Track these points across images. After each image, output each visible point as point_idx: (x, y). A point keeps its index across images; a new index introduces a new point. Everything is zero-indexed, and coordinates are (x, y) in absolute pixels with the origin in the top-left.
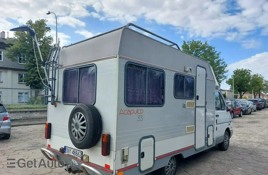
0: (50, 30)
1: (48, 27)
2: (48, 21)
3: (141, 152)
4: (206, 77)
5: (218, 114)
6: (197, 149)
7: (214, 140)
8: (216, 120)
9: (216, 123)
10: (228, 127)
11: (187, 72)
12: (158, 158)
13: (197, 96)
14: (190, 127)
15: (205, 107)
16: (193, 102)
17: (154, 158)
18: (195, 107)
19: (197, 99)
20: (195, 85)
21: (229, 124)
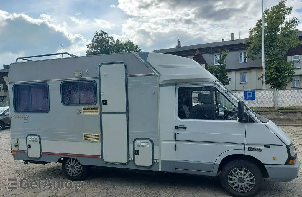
3: (28, 144)
4: (126, 74)
5: (184, 126)
6: (106, 162)
7: (156, 162)
8: (175, 134)
9: (175, 139)
10: (245, 154)
11: (80, 77)
12: (45, 153)
13: (103, 101)
14: (91, 135)
15: (127, 113)
16: (95, 108)
17: (41, 152)
18: (101, 113)
19: (104, 104)
20: (98, 89)
21: (248, 148)
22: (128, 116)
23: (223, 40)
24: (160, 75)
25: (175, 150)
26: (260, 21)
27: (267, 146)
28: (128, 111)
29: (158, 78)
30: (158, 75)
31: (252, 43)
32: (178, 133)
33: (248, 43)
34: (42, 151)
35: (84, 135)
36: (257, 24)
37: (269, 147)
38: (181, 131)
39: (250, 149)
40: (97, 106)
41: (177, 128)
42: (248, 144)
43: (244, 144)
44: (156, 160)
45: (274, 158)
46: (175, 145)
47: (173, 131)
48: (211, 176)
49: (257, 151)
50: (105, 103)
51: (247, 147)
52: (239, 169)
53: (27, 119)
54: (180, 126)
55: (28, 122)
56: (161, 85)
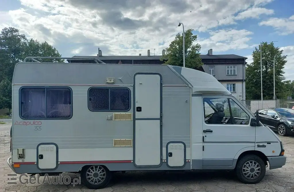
0: (196, 38)
1: (194, 36)
2: (193, 30)
3: (39, 154)
4: (161, 84)
5: (210, 130)
6: (138, 166)
7: (188, 162)
8: (203, 137)
9: (203, 141)
10: (255, 150)
11: (112, 84)
12: (63, 163)
13: (137, 108)
14: (122, 140)
15: (161, 119)
16: (128, 114)
17: (57, 161)
18: (135, 119)
19: (138, 111)
20: (132, 96)
21: (258, 145)
22: (161, 122)
23: (140, 54)
24: (193, 87)
25: (203, 150)
26: (173, 43)
27: (269, 143)
28: (161, 117)
29: (191, 90)
30: (191, 87)
31: (166, 61)
32: (206, 136)
33: (164, 60)
34: (60, 160)
35: (115, 140)
36: (170, 45)
37: (270, 144)
38: (208, 134)
39: (259, 146)
40: (130, 112)
41: (205, 131)
42: (257, 143)
43: (255, 142)
44: (188, 160)
45: (273, 152)
46: (203, 147)
47: (202, 135)
48: (229, 170)
49: (263, 147)
50: (139, 109)
51: (256, 144)
52: (250, 162)
53: (40, 125)
54: (207, 130)
55: (40, 129)
56: (193, 95)
